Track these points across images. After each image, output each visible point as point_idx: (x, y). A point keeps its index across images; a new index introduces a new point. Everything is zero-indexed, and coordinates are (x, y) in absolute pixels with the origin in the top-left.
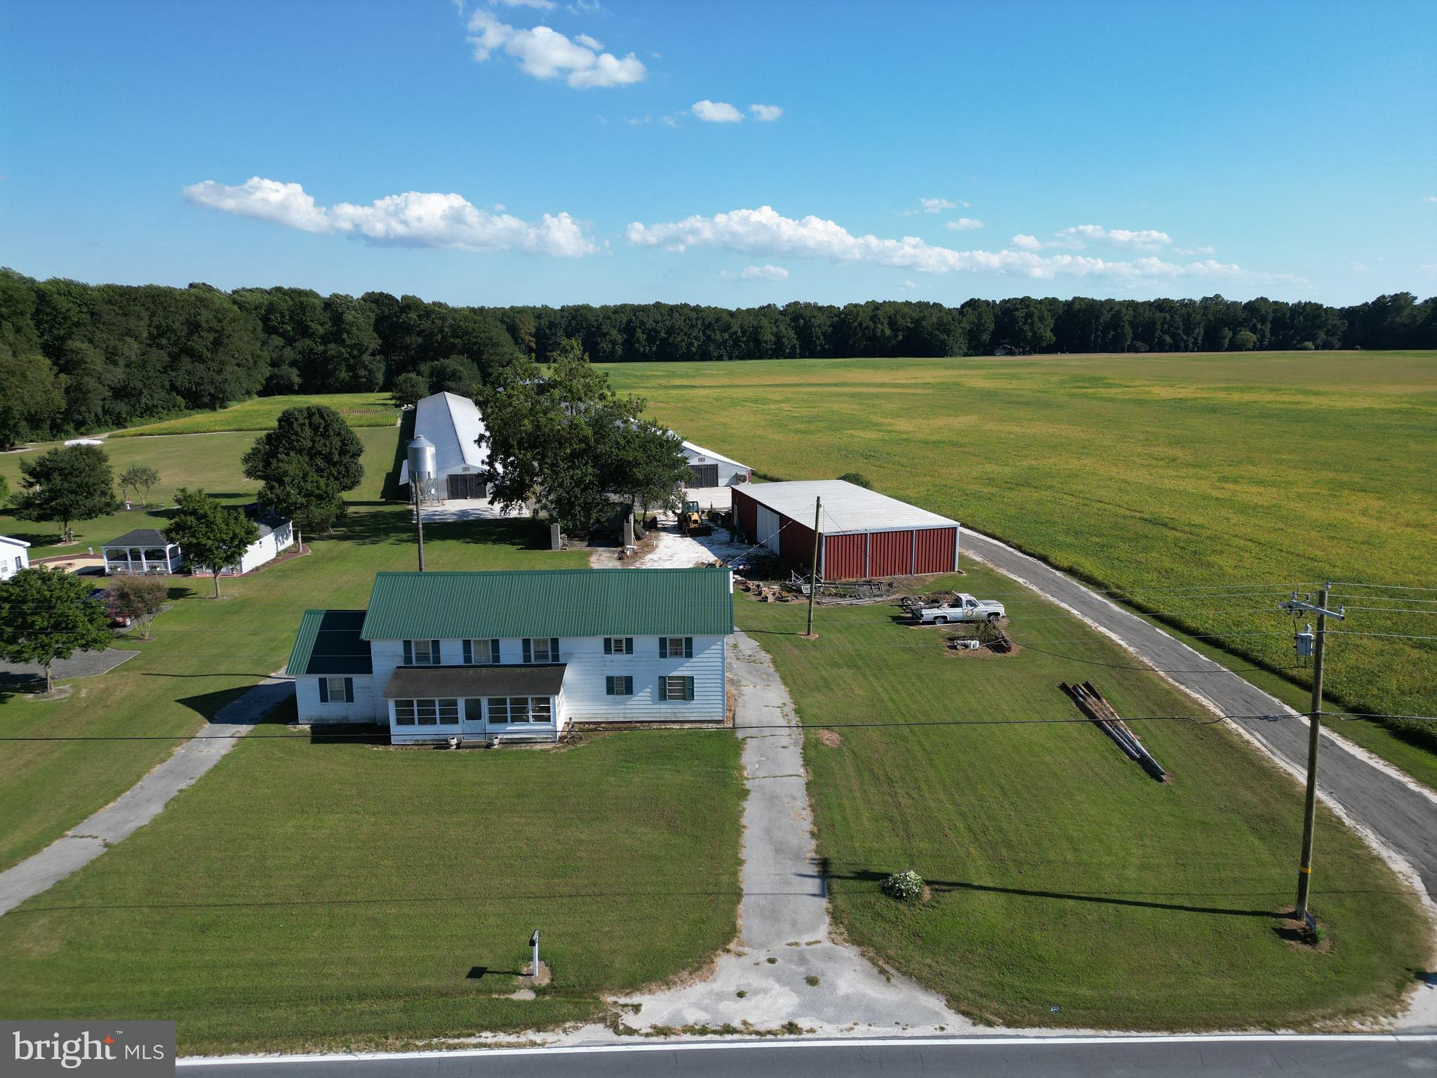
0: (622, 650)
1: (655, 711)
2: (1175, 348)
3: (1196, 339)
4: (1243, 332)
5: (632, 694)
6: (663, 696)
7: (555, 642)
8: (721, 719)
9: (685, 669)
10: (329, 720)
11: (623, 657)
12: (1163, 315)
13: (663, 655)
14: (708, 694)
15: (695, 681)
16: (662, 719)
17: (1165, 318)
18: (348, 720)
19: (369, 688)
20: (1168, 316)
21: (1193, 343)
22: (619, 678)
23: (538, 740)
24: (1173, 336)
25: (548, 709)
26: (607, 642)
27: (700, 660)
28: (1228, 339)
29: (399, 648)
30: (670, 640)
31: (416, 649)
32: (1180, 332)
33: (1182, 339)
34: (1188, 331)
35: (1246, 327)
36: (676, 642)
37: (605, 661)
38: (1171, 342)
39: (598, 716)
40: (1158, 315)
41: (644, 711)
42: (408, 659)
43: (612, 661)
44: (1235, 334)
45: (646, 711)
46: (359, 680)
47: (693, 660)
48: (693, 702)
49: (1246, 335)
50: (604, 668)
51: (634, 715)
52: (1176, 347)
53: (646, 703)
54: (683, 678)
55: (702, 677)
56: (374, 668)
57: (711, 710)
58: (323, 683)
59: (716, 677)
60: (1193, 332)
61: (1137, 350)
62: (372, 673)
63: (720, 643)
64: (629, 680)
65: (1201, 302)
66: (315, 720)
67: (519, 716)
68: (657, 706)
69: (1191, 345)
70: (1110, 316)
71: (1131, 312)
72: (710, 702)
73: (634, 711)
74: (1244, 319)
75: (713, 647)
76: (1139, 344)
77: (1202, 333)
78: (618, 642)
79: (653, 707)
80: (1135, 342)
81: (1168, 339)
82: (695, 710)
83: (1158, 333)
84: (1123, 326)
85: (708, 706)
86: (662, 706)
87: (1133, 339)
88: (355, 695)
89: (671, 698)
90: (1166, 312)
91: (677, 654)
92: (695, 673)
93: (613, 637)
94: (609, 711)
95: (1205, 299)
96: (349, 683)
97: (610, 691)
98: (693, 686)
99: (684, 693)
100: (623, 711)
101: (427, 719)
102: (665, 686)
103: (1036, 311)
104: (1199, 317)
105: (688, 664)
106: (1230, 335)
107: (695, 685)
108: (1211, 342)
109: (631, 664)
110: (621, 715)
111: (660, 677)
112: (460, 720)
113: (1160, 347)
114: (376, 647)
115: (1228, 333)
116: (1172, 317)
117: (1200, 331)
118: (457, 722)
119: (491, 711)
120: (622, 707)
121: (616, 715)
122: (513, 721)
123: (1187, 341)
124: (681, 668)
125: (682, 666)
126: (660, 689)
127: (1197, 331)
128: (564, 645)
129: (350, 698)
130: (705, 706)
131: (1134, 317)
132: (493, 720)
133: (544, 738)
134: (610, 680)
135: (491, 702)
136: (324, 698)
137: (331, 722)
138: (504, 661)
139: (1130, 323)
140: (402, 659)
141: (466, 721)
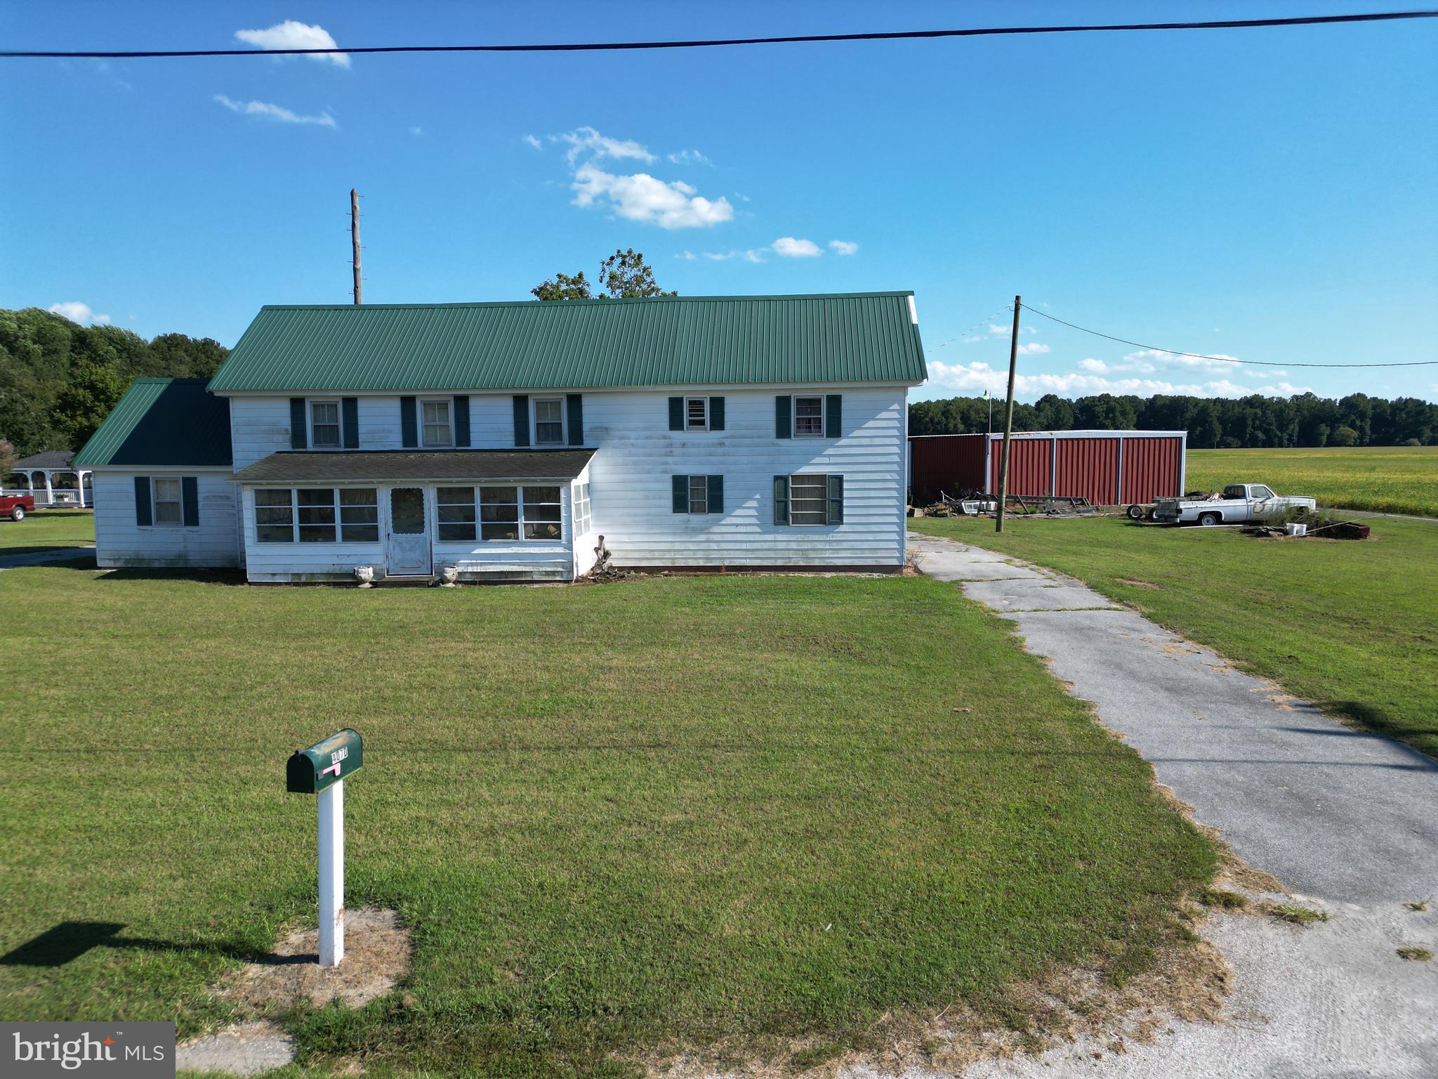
0: (702, 423)
1: (766, 546)
2: (1268, 444)
3: (1291, 435)
4: (1341, 428)
5: (722, 512)
6: (782, 517)
7: (575, 401)
8: (895, 562)
9: (826, 460)
10: (152, 560)
11: (705, 436)
12: (1254, 410)
13: (783, 430)
14: (872, 511)
15: (845, 486)
16: (780, 563)
17: (1256, 413)
18: (187, 560)
19: (228, 498)
20: (1259, 411)
21: (1288, 440)
22: (698, 479)
23: (536, 578)
24: (1266, 432)
25: (555, 513)
26: (675, 405)
27: (855, 442)
28: (1325, 436)
29: (281, 413)
30: (799, 401)
31: (315, 419)
32: (1273, 427)
33: (1276, 436)
34: (1282, 426)
35: (1344, 423)
36: (809, 405)
37: (671, 445)
38: (1264, 438)
39: (657, 555)
40: (1248, 410)
41: (744, 546)
42: (298, 436)
43: (684, 445)
44: (1332, 429)
45: (749, 546)
46: (209, 481)
47: (843, 442)
48: (842, 528)
49: (1345, 430)
50: (669, 459)
51: (726, 554)
52: (1270, 442)
53: (749, 529)
54: (821, 478)
55: (860, 477)
56: (235, 456)
57: (875, 545)
58: (142, 485)
59: (888, 476)
60: (1287, 428)
61: (1228, 446)
62: (231, 463)
63: (896, 406)
64: (716, 483)
65: (1292, 400)
66: (127, 561)
67: (502, 527)
68: (770, 537)
69: (1286, 442)
70: (1196, 411)
71: (1219, 407)
72: (874, 528)
73: (724, 546)
74: (1342, 415)
75: (884, 415)
76: (1229, 439)
77: (1297, 429)
78: (696, 405)
79: (758, 537)
80: (1225, 438)
81: (1260, 435)
82: (845, 545)
83: (1249, 429)
84: (1211, 421)
85: (870, 537)
86: (779, 537)
87: (1223, 435)
88: (202, 513)
89: (797, 519)
90: (1256, 408)
91: (809, 426)
92: (847, 468)
93: (688, 392)
94: (678, 546)
95: (1296, 397)
96: (190, 486)
97: (680, 505)
98: (841, 495)
99: (823, 509)
100: (703, 546)
101: (316, 531)
102: (786, 496)
103: (1117, 405)
104: (1292, 413)
105: (830, 451)
106: (1328, 431)
107: (845, 494)
108: (1308, 438)
109: (720, 450)
110: (700, 555)
111: (777, 478)
112: (382, 533)
113: (1253, 443)
114: (239, 413)
115: (1325, 429)
116: (1263, 412)
117: (1294, 427)
118: (375, 538)
119: (443, 514)
120: (703, 537)
121: (690, 554)
122: (486, 537)
123: (1281, 437)
124: (818, 460)
125: (820, 455)
126: (777, 501)
127: (1291, 427)
128: (591, 411)
129: (192, 518)
130: (863, 537)
131: (1223, 413)
132: (448, 534)
133: (548, 573)
134: (679, 483)
135: (443, 494)
136: (144, 517)
137: (156, 565)
138: (475, 444)
139: (1219, 418)
140: (288, 437)
141: (393, 535)
